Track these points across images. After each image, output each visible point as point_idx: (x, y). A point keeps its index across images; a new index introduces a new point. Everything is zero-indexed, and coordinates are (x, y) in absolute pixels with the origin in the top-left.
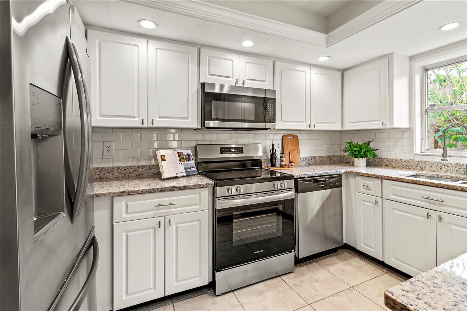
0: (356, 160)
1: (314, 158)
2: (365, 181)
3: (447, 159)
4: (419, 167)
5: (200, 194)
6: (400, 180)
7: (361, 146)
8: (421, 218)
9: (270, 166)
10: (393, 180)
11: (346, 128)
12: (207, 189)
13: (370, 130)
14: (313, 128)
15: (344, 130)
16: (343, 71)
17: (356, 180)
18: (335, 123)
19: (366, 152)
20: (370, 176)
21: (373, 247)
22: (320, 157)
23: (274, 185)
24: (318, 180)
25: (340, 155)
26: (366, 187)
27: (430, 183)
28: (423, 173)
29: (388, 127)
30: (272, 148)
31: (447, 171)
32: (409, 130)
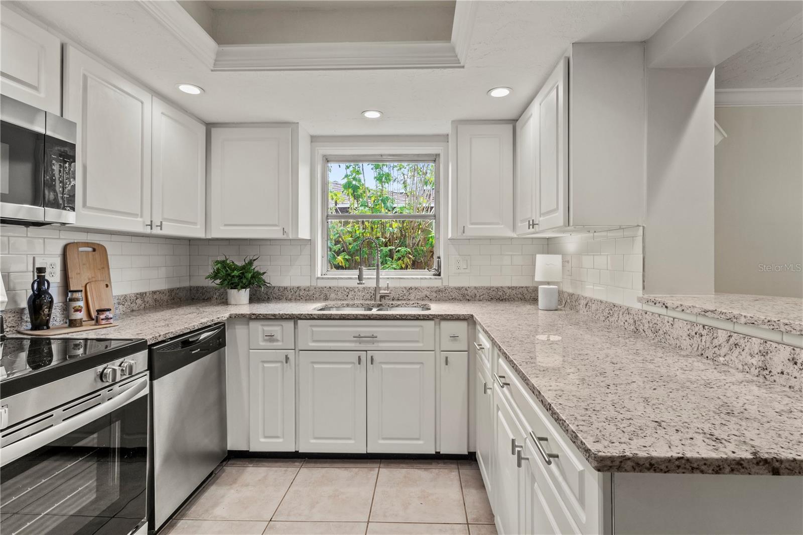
0: (233, 293)
1: (142, 295)
2: (266, 328)
3: (364, 282)
4: (322, 296)
6: (324, 318)
7: (243, 268)
8: (349, 366)
10: (314, 319)
11: (215, 234)
13: (251, 240)
14: (156, 231)
15: (209, 237)
16: (210, 126)
17: (249, 328)
18: (195, 224)
19: (253, 277)
20: (277, 317)
21: (279, 435)
22: (154, 293)
23: (102, 375)
24: (191, 340)
25: (191, 287)
26: (271, 338)
27: (361, 315)
29: (291, 237)
30: (38, 277)
32: (310, 242)
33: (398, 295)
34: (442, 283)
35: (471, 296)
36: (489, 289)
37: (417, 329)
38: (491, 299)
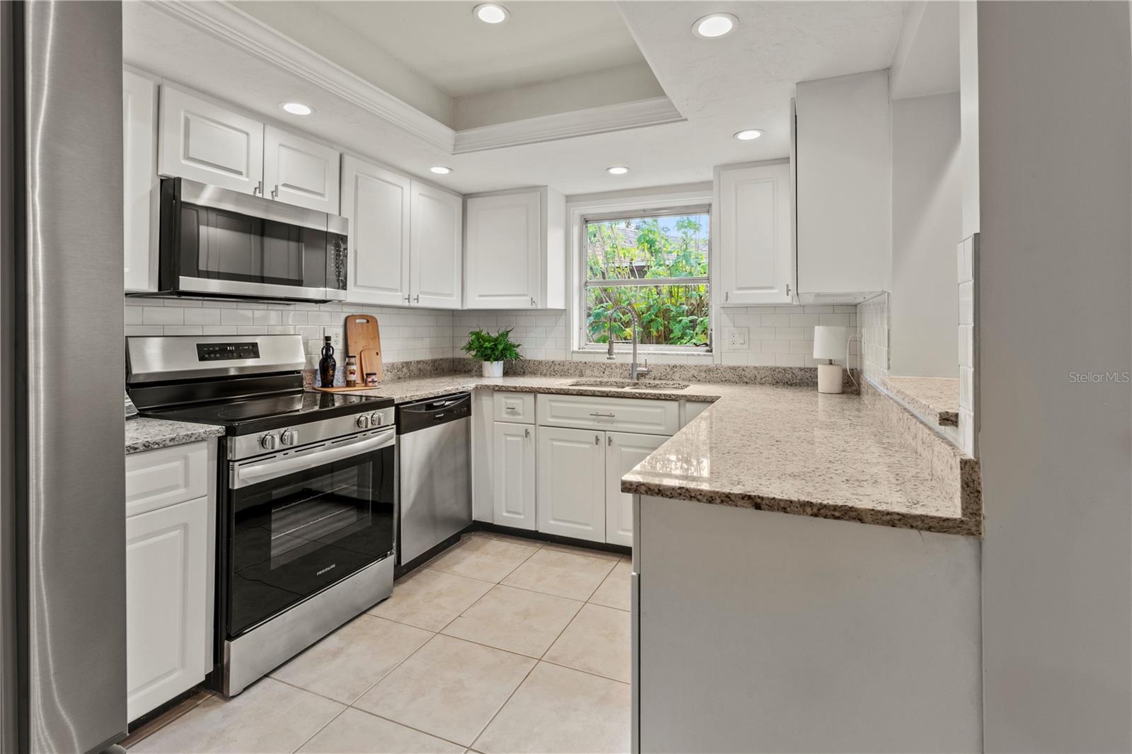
0: (487, 364)
1: (407, 364)
2: (509, 401)
3: (614, 356)
4: (577, 372)
5: (186, 458)
6: (562, 392)
7: (496, 339)
8: (587, 446)
9: (321, 385)
10: (552, 393)
11: (470, 305)
12: (205, 444)
13: (507, 311)
14: (414, 304)
15: (465, 308)
16: (465, 198)
17: (493, 400)
18: (451, 295)
19: (504, 349)
20: (518, 390)
21: (520, 512)
22: (419, 362)
23: (358, 422)
24: (435, 404)
25: (453, 358)
26: (512, 410)
27: (599, 391)
28: (583, 380)
29: (539, 307)
30: (327, 344)
31: (610, 376)
32: (563, 313)
33: (660, 374)
34: (713, 360)
35: (750, 379)
36: (774, 369)
37: (659, 410)
38: (777, 382)
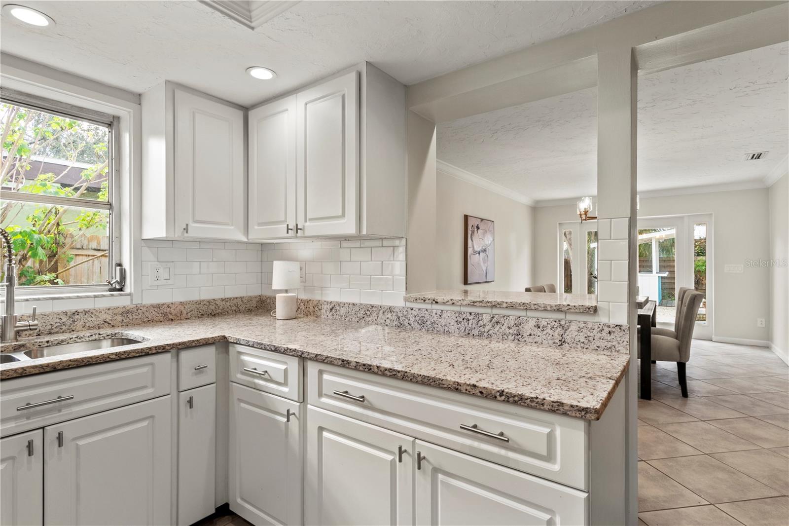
34: (132, 300)
35: (176, 315)
36: (199, 303)
37: (145, 369)
38: (202, 315)
